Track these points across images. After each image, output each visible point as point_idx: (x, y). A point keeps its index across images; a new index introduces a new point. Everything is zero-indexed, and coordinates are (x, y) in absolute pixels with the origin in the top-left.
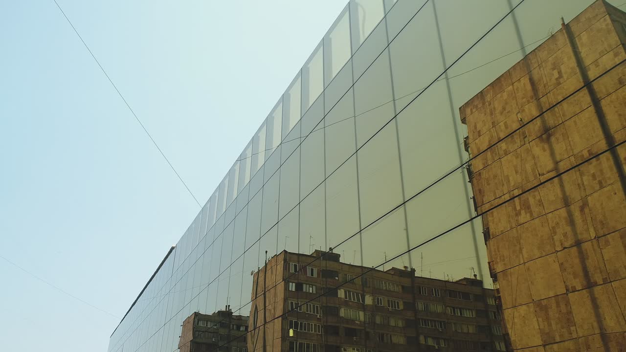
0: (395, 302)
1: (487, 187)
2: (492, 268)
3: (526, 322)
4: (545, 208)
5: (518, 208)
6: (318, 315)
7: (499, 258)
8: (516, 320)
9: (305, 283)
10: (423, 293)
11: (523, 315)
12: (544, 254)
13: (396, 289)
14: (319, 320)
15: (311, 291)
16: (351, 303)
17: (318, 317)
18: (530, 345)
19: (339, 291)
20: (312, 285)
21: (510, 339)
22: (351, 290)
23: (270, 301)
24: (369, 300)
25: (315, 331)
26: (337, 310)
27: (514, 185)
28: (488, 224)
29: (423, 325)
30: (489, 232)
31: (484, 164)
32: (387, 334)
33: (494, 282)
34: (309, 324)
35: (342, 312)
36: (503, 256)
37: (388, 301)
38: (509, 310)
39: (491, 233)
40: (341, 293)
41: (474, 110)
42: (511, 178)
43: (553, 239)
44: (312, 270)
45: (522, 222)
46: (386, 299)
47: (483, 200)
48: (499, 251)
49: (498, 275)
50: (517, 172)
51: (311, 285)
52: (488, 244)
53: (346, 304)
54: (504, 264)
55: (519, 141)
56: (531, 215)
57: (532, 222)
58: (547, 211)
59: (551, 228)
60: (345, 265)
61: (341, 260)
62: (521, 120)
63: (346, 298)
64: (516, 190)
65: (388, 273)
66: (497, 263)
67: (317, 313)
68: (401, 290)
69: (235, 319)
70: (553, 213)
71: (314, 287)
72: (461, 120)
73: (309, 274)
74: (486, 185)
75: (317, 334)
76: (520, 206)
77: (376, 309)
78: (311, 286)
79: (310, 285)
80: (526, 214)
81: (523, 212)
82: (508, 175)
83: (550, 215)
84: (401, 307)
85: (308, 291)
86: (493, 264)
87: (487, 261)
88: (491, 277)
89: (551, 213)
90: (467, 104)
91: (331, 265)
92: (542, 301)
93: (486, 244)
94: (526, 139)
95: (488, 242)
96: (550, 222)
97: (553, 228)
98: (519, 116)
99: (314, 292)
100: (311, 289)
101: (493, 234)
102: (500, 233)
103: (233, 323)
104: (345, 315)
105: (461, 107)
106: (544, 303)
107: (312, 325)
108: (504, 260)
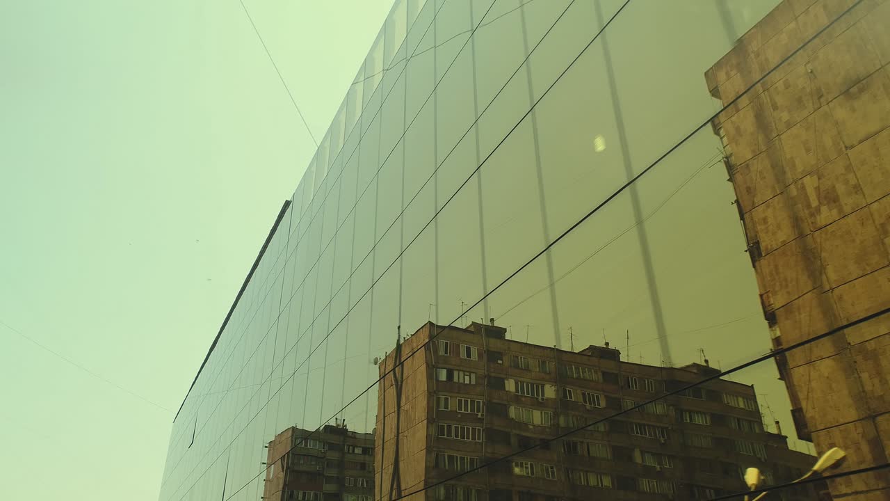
0: (593, 396)
1: (761, 182)
2: (767, 304)
3: (834, 385)
4: (866, 196)
5: (814, 203)
6: (480, 414)
7: (778, 284)
8: (814, 384)
9: (457, 370)
10: (633, 386)
11: (826, 375)
12: (869, 269)
13: (594, 377)
14: (481, 420)
15: (467, 382)
16: (523, 399)
17: (479, 416)
18: (842, 421)
19: (506, 382)
20: (470, 372)
21: (804, 417)
22: (525, 380)
23: (407, 398)
24: (550, 392)
25: (474, 438)
26: (505, 408)
27: (803, 171)
28: (756, 236)
29: (637, 433)
30: (758, 248)
31: (753, 151)
32: (582, 442)
33: (770, 327)
34: (463, 428)
35: (512, 412)
36: (786, 280)
37: (584, 394)
38: (801, 368)
39: (762, 248)
40: (510, 385)
41: (733, 73)
42: (797, 162)
43: (883, 244)
44: (468, 350)
45: (824, 223)
46: (579, 391)
47: (753, 202)
48: (778, 273)
49: (777, 312)
50: (808, 150)
51: (468, 372)
52: (758, 267)
53: (517, 399)
54: (788, 293)
55: (811, 104)
56: (840, 210)
57: (842, 220)
58: (869, 201)
59: (878, 227)
60: (512, 343)
61: (508, 336)
62: (811, 72)
63: (517, 391)
64: (808, 177)
65: (583, 355)
66: (775, 293)
67: (478, 411)
68: (601, 377)
69: (351, 437)
70: (881, 201)
71: (473, 376)
72: (710, 92)
73: (463, 355)
74: (758, 180)
75: (476, 443)
76: (819, 200)
77: (563, 404)
78: (468, 374)
79: (464, 371)
80: (830, 210)
81: (824, 209)
82: (792, 158)
83: (875, 206)
84: (603, 404)
85: (461, 381)
86: (768, 297)
87: (759, 293)
88: (766, 319)
89: (876, 203)
90: (719, 65)
91: (494, 344)
92: (867, 343)
93: (754, 266)
94: (822, 100)
95: (757, 264)
96: (876, 216)
97: (883, 225)
98: (809, 67)
99: (473, 382)
100: (467, 378)
101: (767, 249)
102: (780, 244)
103: (348, 443)
104: (516, 416)
105: (708, 71)
106: (871, 346)
107: (468, 429)
108: (787, 286)
